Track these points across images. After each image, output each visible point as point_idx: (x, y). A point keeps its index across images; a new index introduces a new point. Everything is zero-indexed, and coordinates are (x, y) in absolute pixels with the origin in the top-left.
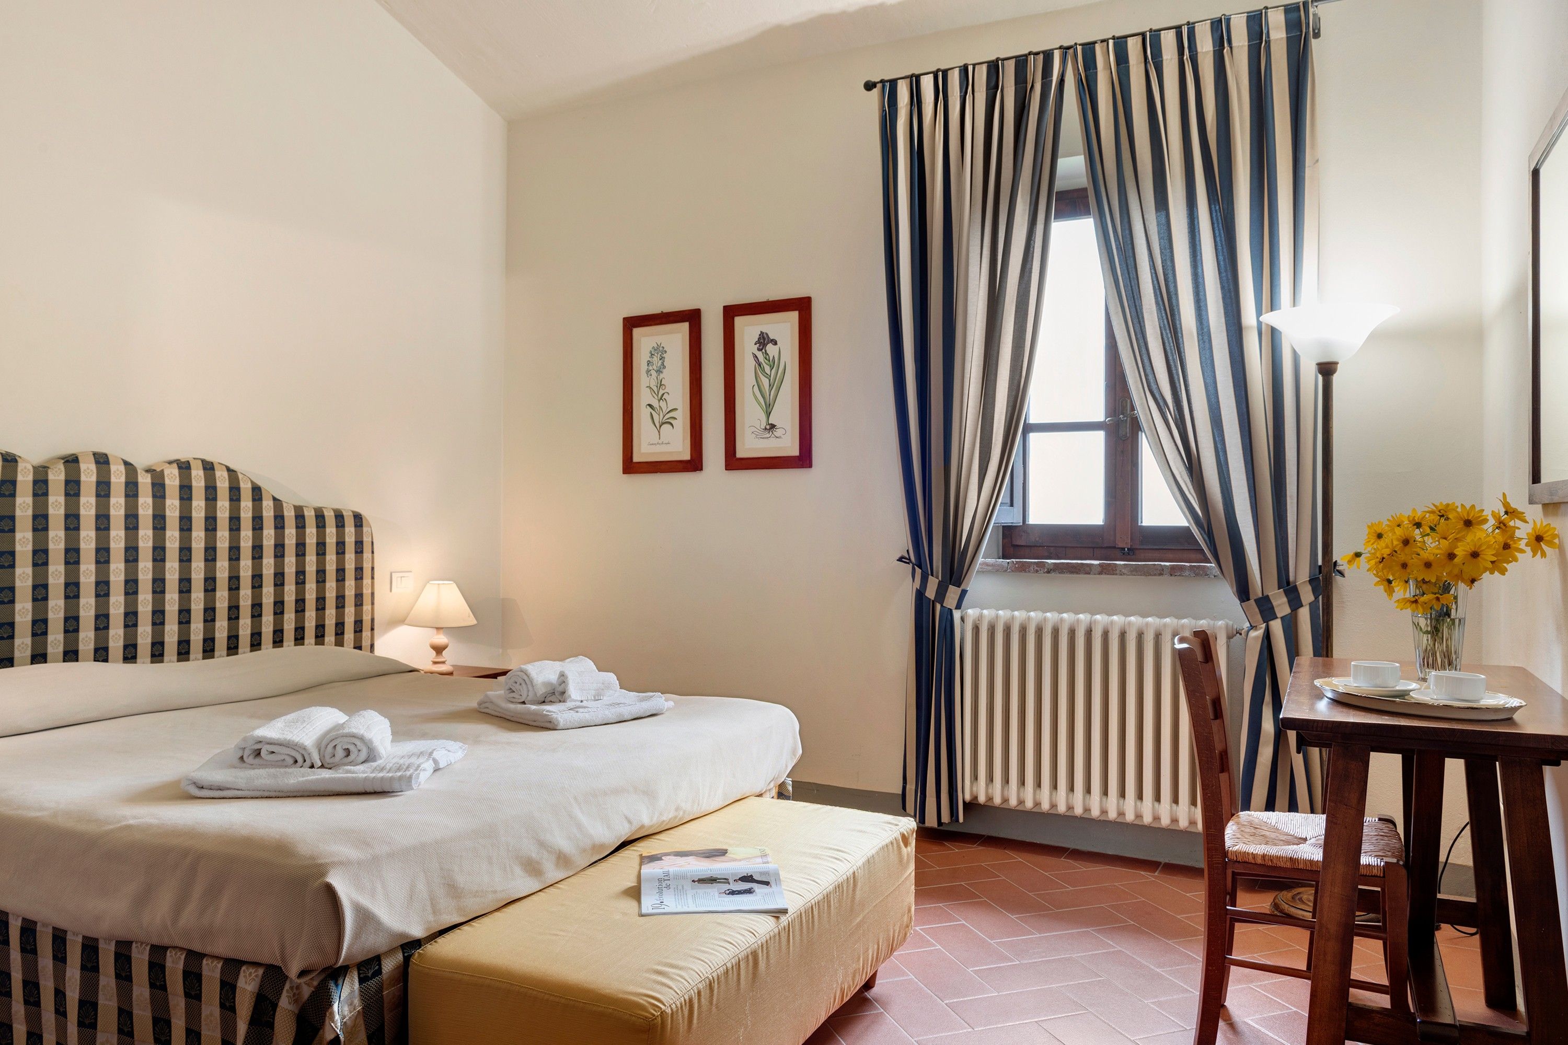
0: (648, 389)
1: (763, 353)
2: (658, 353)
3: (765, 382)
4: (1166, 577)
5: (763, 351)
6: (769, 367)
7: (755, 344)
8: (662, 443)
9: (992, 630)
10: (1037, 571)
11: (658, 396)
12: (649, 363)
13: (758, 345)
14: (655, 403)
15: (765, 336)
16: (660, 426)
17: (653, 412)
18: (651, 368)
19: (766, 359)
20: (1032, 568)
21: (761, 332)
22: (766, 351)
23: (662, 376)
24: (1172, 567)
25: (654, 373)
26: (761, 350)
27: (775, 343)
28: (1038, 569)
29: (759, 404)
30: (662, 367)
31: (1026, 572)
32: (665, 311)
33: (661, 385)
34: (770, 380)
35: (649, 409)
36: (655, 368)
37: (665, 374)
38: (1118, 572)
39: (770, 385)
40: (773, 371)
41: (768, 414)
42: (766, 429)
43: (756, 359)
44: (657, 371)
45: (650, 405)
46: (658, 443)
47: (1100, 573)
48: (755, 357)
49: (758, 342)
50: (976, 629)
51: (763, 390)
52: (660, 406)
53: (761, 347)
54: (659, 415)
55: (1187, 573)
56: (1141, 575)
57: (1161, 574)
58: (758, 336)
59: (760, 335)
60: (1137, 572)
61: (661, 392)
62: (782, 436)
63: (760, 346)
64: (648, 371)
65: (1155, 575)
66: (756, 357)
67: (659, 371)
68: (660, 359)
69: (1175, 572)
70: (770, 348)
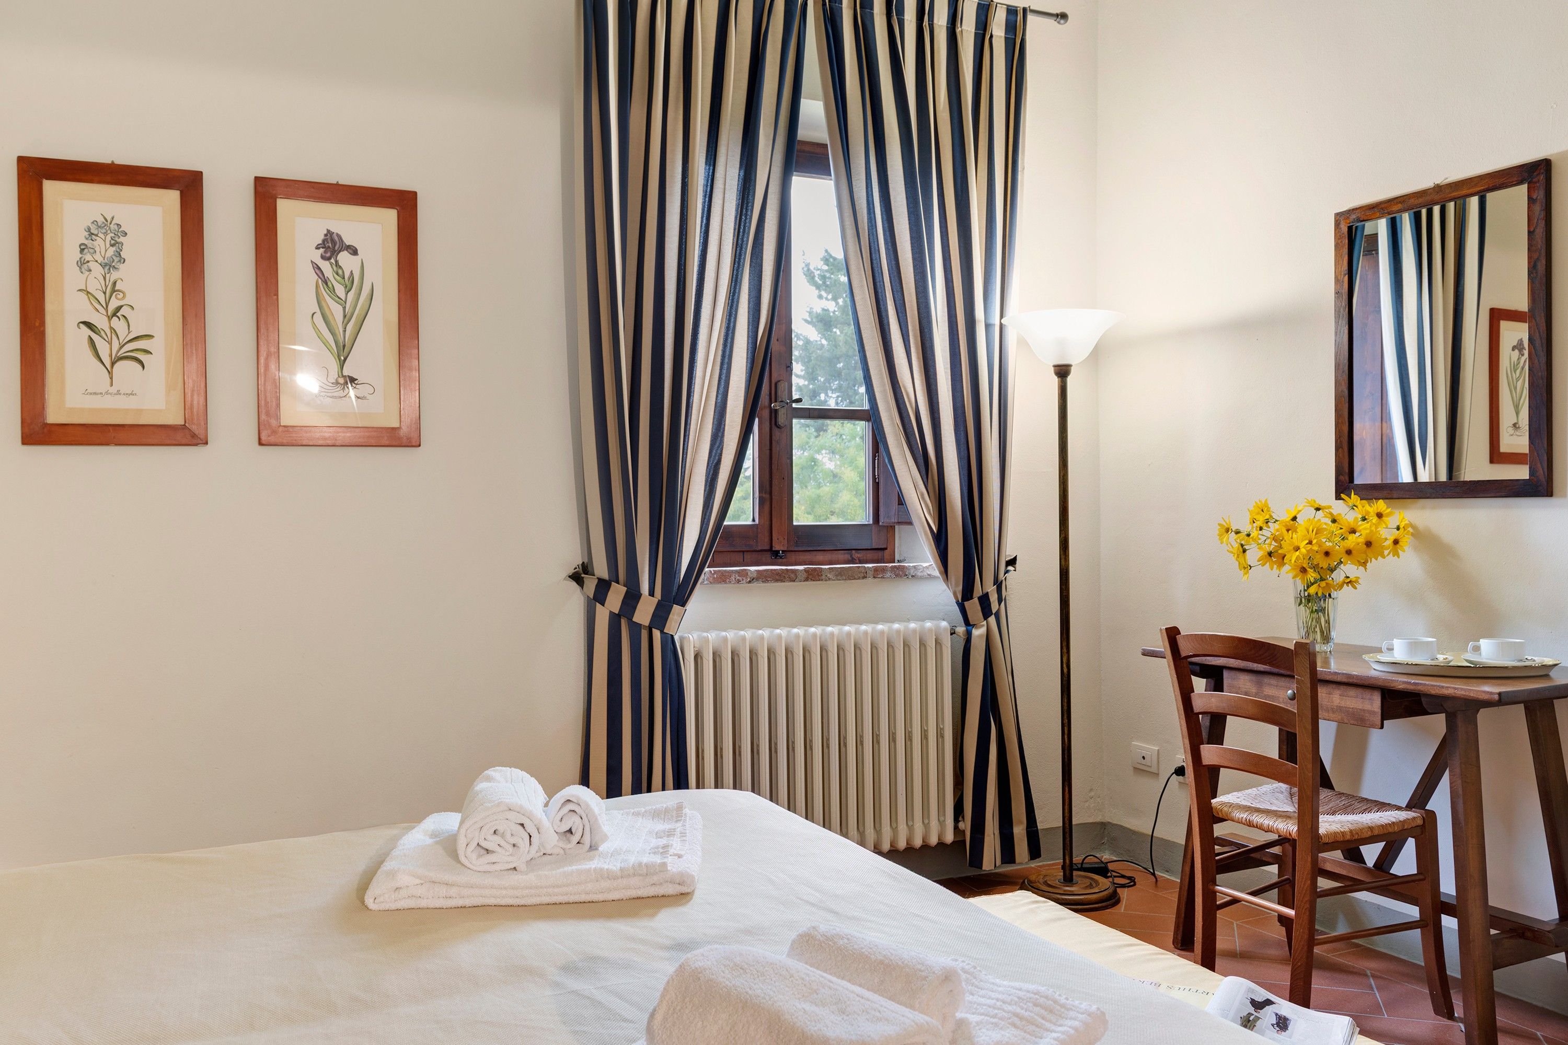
0: (83, 296)
1: (331, 263)
2: (106, 234)
3: (336, 311)
4: (870, 580)
5: (333, 261)
6: (342, 288)
7: (317, 248)
8: (118, 393)
9: (716, 656)
10: (739, 581)
11: (107, 310)
12: (83, 248)
13: (322, 250)
14: (100, 321)
15: (336, 238)
16: (113, 364)
17: (94, 336)
18: (88, 257)
19: (337, 274)
20: (733, 578)
21: (328, 231)
22: (336, 262)
23: (114, 275)
24: (876, 570)
25: (97, 270)
26: (329, 259)
27: (355, 252)
28: (741, 579)
29: (325, 343)
30: (116, 259)
31: (726, 583)
32: (117, 162)
33: (114, 290)
34: (344, 308)
35: (86, 332)
36: (100, 259)
37: (122, 274)
38: (823, 577)
39: (345, 316)
40: (351, 295)
41: (342, 364)
42: (337, 383)
43: (318, 272)
44: (103, 266)
45: (89, 325)
46: (107, 393)
47: (806, 580)
48: (317, 268)
49: (323, 245)
50: (697, 657)
51: (332, 322)
52: (111, 328)
53: (328, 255)
54: (110, 343)
55: (888, 574)
56: (846, 579)
57: (864, 577)
58: (322, 237)
59: (326, 235)
60: (842, 576)
61: (114, 304)
62: (368, 397)
63: (325, 252)
64: (81, 263)
65: (859, 578)
66: (319, 268)
67: (109, 266)
68: (112, 245)
69: (878, 574)
70: (343, 257)
